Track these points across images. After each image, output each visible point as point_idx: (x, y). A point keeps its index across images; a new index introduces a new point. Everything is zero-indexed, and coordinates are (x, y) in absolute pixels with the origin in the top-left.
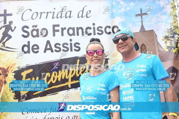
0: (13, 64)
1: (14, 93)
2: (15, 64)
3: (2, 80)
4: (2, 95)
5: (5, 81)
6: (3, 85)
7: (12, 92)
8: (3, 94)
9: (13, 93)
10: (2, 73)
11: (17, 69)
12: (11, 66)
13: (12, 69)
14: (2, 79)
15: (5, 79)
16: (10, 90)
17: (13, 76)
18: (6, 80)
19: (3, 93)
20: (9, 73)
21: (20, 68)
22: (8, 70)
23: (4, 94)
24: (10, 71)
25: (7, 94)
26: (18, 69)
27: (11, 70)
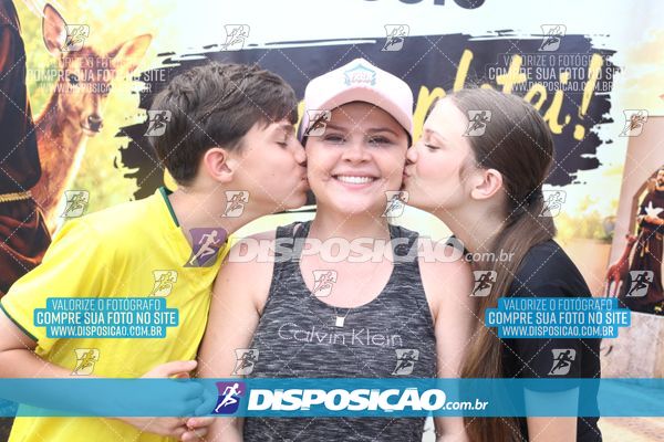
0: (141, 37)
1: (135, 180)
2: (150, 36)
3: (79, 112)
4: (76, 185)
5: (95, 116)
6: (82, 134)
7: (126, 176)
8: (81, 180)
9: (128, 180)
10: (81, 76)
11: (158, 64)
12: (129, 44)
13: (132, 60)
14: (79, 104)
15: (95, 107)
16: (116, 166)
17: (138, 96)
18: (101, 113)
19: (79, 176)
20: (119, 78)
21: (173, 58)
22: (114, 61)
23: (87, 183)
24: (121, 71)
25: (97, 183)
26: (165, 62)
27: (128, 65)
